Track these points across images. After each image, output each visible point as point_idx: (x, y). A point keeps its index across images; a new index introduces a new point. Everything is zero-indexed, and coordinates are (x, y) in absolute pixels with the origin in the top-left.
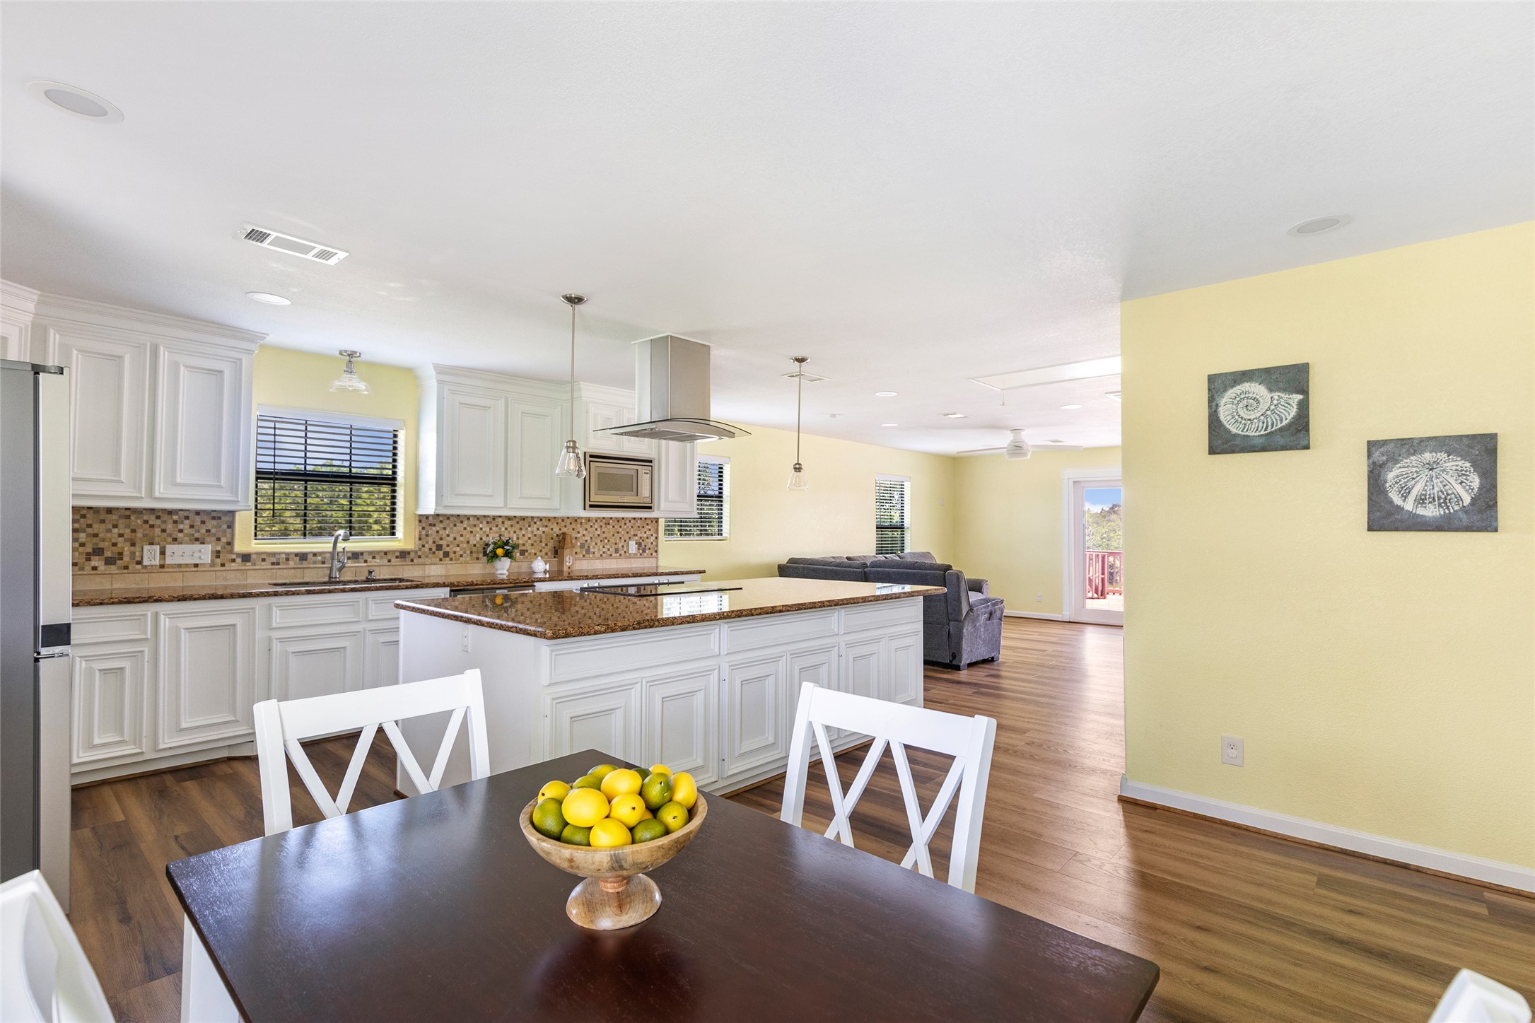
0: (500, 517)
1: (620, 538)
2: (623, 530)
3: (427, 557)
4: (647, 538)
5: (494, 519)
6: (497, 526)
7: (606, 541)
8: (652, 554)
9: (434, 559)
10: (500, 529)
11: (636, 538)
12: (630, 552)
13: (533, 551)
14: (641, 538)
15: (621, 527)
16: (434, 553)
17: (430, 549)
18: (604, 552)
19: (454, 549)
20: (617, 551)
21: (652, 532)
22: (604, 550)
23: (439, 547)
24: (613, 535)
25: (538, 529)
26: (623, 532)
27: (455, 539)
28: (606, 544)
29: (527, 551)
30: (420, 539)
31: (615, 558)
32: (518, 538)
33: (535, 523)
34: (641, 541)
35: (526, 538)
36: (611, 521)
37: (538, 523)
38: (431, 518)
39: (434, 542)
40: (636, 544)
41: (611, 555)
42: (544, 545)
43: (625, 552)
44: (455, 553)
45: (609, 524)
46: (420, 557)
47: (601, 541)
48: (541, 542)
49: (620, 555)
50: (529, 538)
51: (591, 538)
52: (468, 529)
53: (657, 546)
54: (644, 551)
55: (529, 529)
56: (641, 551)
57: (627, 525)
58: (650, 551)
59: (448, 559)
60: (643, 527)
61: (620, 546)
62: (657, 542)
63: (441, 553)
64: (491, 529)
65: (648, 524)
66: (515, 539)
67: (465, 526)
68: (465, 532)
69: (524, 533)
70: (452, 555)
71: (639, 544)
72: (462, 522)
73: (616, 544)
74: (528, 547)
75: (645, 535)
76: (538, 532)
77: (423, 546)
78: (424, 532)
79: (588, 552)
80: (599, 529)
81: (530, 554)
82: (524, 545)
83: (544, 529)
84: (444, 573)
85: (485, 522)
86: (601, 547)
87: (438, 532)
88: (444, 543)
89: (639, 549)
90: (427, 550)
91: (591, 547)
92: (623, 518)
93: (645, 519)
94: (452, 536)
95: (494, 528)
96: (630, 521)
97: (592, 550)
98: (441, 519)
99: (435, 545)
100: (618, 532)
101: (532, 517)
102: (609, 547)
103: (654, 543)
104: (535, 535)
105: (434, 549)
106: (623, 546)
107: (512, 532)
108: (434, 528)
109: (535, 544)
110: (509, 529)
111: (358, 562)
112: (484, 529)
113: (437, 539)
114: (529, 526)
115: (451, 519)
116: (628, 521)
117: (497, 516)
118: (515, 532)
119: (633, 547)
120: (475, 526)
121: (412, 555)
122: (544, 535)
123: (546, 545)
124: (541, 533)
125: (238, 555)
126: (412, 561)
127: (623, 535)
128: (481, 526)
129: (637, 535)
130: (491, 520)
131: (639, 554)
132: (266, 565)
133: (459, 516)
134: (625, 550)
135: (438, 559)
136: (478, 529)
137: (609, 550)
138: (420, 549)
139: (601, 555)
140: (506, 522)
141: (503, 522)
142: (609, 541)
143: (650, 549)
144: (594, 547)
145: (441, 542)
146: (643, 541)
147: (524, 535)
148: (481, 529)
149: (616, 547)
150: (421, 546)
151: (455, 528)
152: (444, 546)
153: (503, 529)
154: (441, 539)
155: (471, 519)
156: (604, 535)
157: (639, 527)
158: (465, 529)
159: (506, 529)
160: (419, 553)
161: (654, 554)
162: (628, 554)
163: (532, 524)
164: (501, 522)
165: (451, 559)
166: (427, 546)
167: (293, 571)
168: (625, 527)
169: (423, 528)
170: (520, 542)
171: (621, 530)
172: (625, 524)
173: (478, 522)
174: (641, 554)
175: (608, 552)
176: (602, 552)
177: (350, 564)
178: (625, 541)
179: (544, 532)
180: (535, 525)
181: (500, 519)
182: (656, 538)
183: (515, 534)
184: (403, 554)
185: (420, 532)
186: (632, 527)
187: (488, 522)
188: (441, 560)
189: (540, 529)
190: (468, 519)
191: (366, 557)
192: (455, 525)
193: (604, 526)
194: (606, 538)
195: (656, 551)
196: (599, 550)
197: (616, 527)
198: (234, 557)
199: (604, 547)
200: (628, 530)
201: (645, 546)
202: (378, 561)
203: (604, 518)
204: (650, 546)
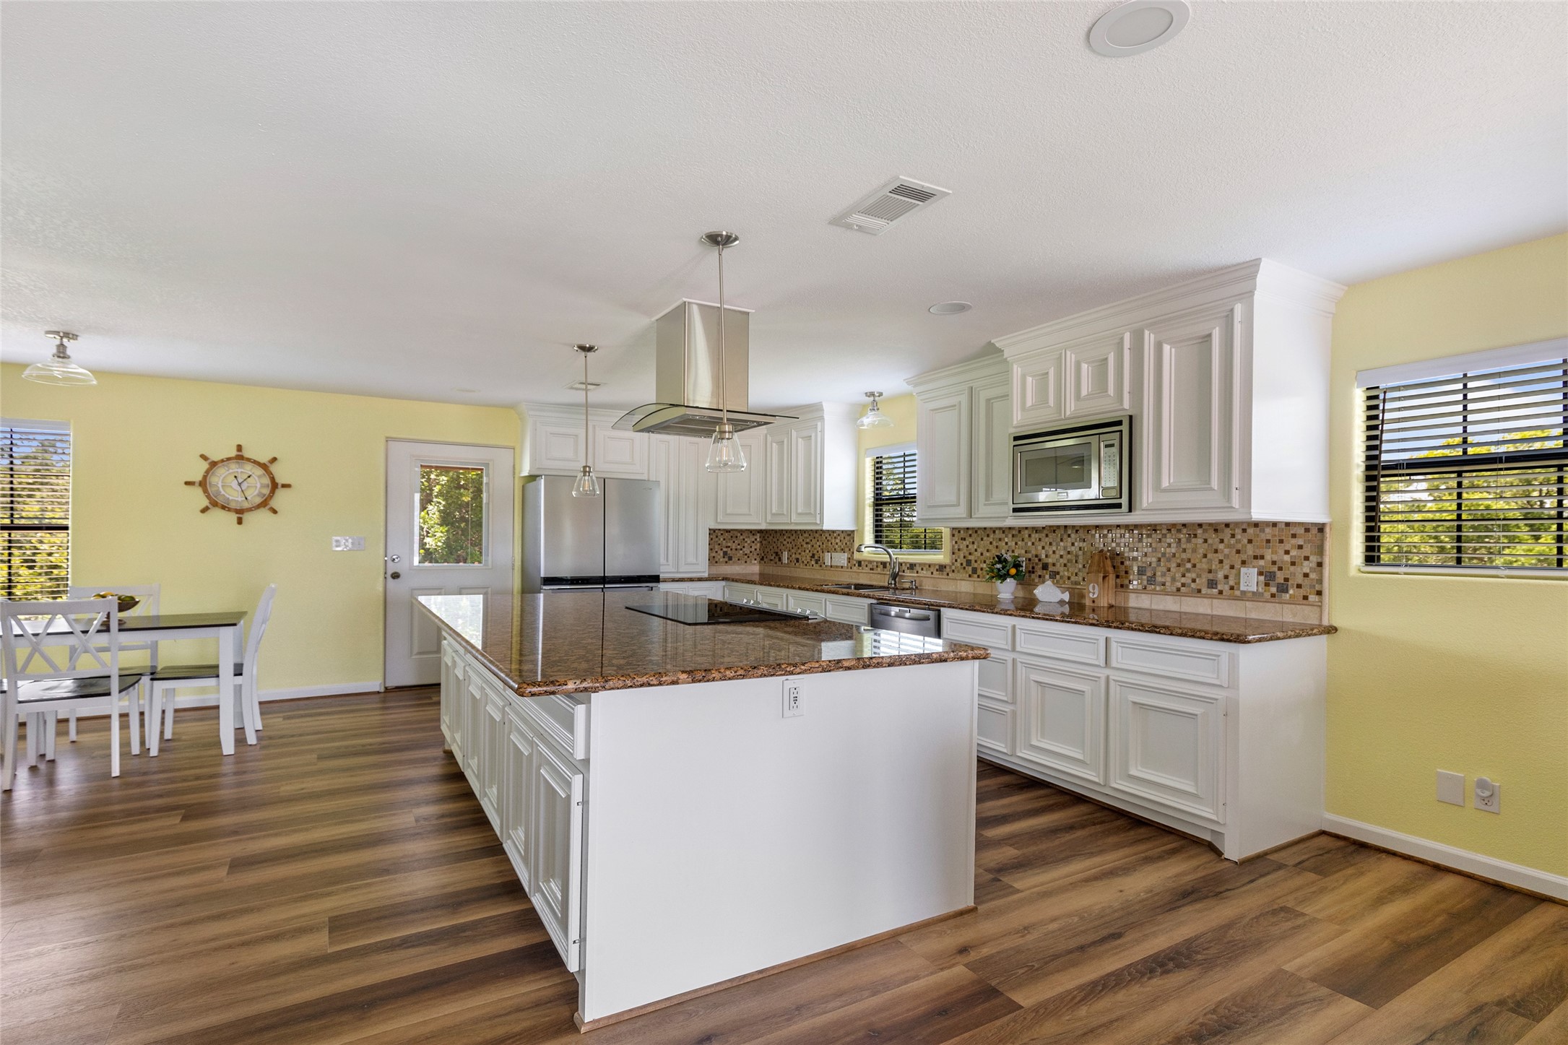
0: (1026, 528)
1: (1221, 562)
2: (1229, 546)
3: (958, 572)
4: (1293, 564)
5: (1020, 532)
6: (1023, 540)
7: (1189, 565)
8: (1305, 598)
9: (964, 575)
10: (1026, 544)
11: (1261, 562)
12: (1242, 588)
13: (1066, 573)
14: (1274, 563)
15: (1222, 541)
16: (964, 568)
17: (962, 564)
18: (1183, 585)
19: (981, 566)
20: (1212, 584)
21: (1306, 552)
22: (1183, 580)
23: (969, 563)
24: (1205, 556)
25: (1073, 544)
26: (1226, 551)
27: (982, 554)
28: (1188, 570)
29: (1058, 573)
30: (953, 553)
31: (1206, 596)
32: (1047, 556)
33: (1069, 536)
34: (1275, 569)
35: (1058, 556)
36: (1200, 531)
37: (1073, 536)
38: (962, 532)
39: (964, 557)
40: (1260, 573)
41: (1199, 591)
42: (1081, 566)
43: (1232, 588)
44: (982, 569)
45: (1195, 536)
46: (953, 571)
47: (1179, 565)
48: (1076, 562)
49: (1221, 592)
50: (1061, 556)
51: (1159, 560)
52: (994, 543)
53: (1320, 581)
54: (1283, 588)
55: (1062, 544)
56: (1274, 590)
57: (1238, 537)
58: (1302, 592)
59: (976, 576)
60: (1281, 541)
61: (1220, 575)
62: (1321, 574)
63: (970, 568)
64: (1016, 544)
65: (1294, 536)
66: (1043, 556)
67: (991, 540)
68: (991, 547)
69: (1054, 548)
70: (979, 572)
71: (1268, 577)
72: (988, 536)
73: (1210, 571)
74: (1059, 568)
75: (1287, 558)
76: (1073, 548)
77: (956, 561)
78: (956, 547)
79: (1152, 580)
80: (1174, 545)
81: (1061, 577)
82: (1054, 565)
83: (1081, 544)
84: (972, 591)
85: (1010, 536)
86: (1178, 575)
87: (967, 546)
88: (972, 558)
89: (1267, 585)
90: (959, 565)
91: (1158, 574)
92: (1227, 525)
93: (1288, 524)
94: (979, 550)
95: (1019, 543)
96: (1244, 531)
97: (1159, 579)
98: (970, 532)
99: (965, 560)
100: (1216, 551)
101: (1066, 527)
102: (1194, 576)
103: (1313, 576)
104: (1069, 553)
105: (964, 565)
106: (1226, 577)
107: (1040, 548)
108: (964, 542)
109: (1069, 564)
110: (1037, 543)
111: (912, 573)
112: (1009, 544)
113: (967, 554)
114: (1062, 540)
115: (979, 532)
116: (1238, 531)
117: (1023, 528)
118: (1043, 548)
119: (1250, 579)
120: (1000, 540)
121: (948, 569)
122: (1081, 553)
123: (1084, 566)
124: (1078, 549)
125: (856, 561)
126: (948, 574)
127: (1227, 556)
128: (1006, 540)
129: (1262, 557)
130: (1017, 533)
131: (1267, 595)
132: (867, 570)
133: (985, 528)
134: (1232, 583)
135: (968, 575)
136: (1004, 544)
137: (1194, 581)
138: (953, 564)
139: (1178, 590)
140: (1033, 536)
141: (1030, 536)
142: (1194, 566)
143: (1299, 586)
144: (1163, 575)
145: (970, 557)
146: (1280, 569)
147: (1054, 552)
148: (1006, 543)
149: (1211, 576)
150: (954, 561)
151: (982, 542)
152: (973, 562)
153: (1030, 544)
154: (970, 554)
155: (997, 532)
156: (1184, 556)
157: (1268, 541)
158: (991, 543)
159: (1033, 544)
160: (953, 568)
161: (1313, 598)
162: (1237, 593)
163: (1065, 536)
164: (1027, 536)
165: (978, 577)
166: (959, 560)
167: (879, 576)
168: (1233, 541)
169: (956, 542)
170: (1050, 561)
171: (1221, 546)
172: (1233, 536)
173: (1004, 535)
174: (1273, 596)
175: (1193, 585)
176: (1179, 585)
177: (908, 573)
178: (1232, 567)
179: (1080, 549)
180: (1069, 539)
181: (1026, 532)
182: (1320, 565)
183: (1043, 551)
184: (941, 568)
185: (953, 546)
186: (1250, 541)
187: (1013, 536)
188: (970, 576)
189: (1076, 544)
190: (994, 532)
191: (918, 568)
192: (982, 539)
193: (1184, 540)
194: (1189, 561)
195: (1319, 593)
196: (1174, 579)
197: (1210, 541)
198: (855, 562)
199: (1184, 576)
200: (1239, 546)
201: (1286, 580)
202: (925, 572)
203: (1184, 525)
204: (1300, 579)
